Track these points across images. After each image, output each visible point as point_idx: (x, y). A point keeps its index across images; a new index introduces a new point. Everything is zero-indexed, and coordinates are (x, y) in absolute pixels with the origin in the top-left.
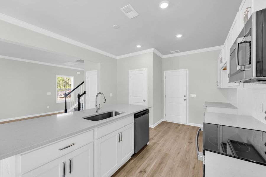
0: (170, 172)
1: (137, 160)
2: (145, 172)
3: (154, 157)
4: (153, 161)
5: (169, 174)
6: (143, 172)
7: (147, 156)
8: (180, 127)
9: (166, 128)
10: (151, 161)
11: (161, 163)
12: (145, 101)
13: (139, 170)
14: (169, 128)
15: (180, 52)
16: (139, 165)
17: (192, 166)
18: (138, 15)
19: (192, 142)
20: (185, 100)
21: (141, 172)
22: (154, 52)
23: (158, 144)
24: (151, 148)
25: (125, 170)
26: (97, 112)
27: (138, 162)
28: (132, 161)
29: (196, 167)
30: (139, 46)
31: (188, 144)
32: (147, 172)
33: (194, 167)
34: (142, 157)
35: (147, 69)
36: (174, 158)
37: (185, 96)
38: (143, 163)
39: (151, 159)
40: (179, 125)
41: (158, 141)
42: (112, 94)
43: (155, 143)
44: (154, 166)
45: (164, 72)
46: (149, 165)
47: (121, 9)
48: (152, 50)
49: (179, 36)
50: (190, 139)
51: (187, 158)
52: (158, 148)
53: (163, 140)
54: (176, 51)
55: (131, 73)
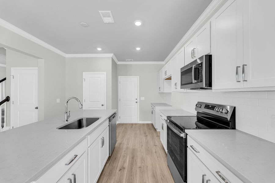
0: (143, 161)
1: (112, 162)
2: (124, 168)
3: (125, 155)
4: (126, 158)
5: (143, 162)
6: (122, 170)
7: (119, 156)
8: (134, 126)
9: (123, 129)
10: (125, 159)
11: (133, 157)
12: (103, 105)
13: (118, 169)
14: (126, 128)
15: (133, 61)
16: (116, 165)
17: (154, 151)
18: (114, 22)
19: (147, 136)
20: (136, 102)
21: (120, 170)
22: (113, 57)
23: (124, 143)
24: (119, 148)
25: (106, 174)
26: (67, 121)
27: (113, 164)
28: (108, 165)
29: (156, 151)
30: (99, 49)
31: (145, 137)
32: (125, 168)
33: (156, 152)
34: (116, 158)
35: (105, 73)
36: (141, 150)
37: (136, 99)
38: (118, 163)
39: (124, 157)
40: (132, 124)
41: (122, 141)
42: (59, 99)
43: (120, 144)
44: (129, 161)
45: (119, 77)
46: (124, 162)
47: (99, 11)
48: (111, 55)
49: (138, 49)
50: (145, 134)
51: (149, 147)
52: (125, 147)
53: (126, 140)
54: (130, 60)
55: (85, 75)
